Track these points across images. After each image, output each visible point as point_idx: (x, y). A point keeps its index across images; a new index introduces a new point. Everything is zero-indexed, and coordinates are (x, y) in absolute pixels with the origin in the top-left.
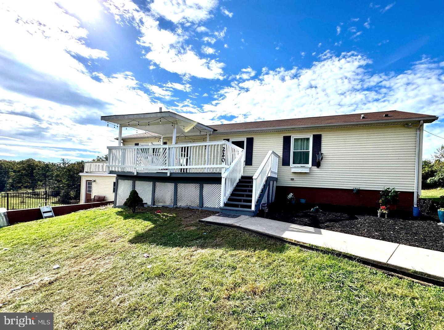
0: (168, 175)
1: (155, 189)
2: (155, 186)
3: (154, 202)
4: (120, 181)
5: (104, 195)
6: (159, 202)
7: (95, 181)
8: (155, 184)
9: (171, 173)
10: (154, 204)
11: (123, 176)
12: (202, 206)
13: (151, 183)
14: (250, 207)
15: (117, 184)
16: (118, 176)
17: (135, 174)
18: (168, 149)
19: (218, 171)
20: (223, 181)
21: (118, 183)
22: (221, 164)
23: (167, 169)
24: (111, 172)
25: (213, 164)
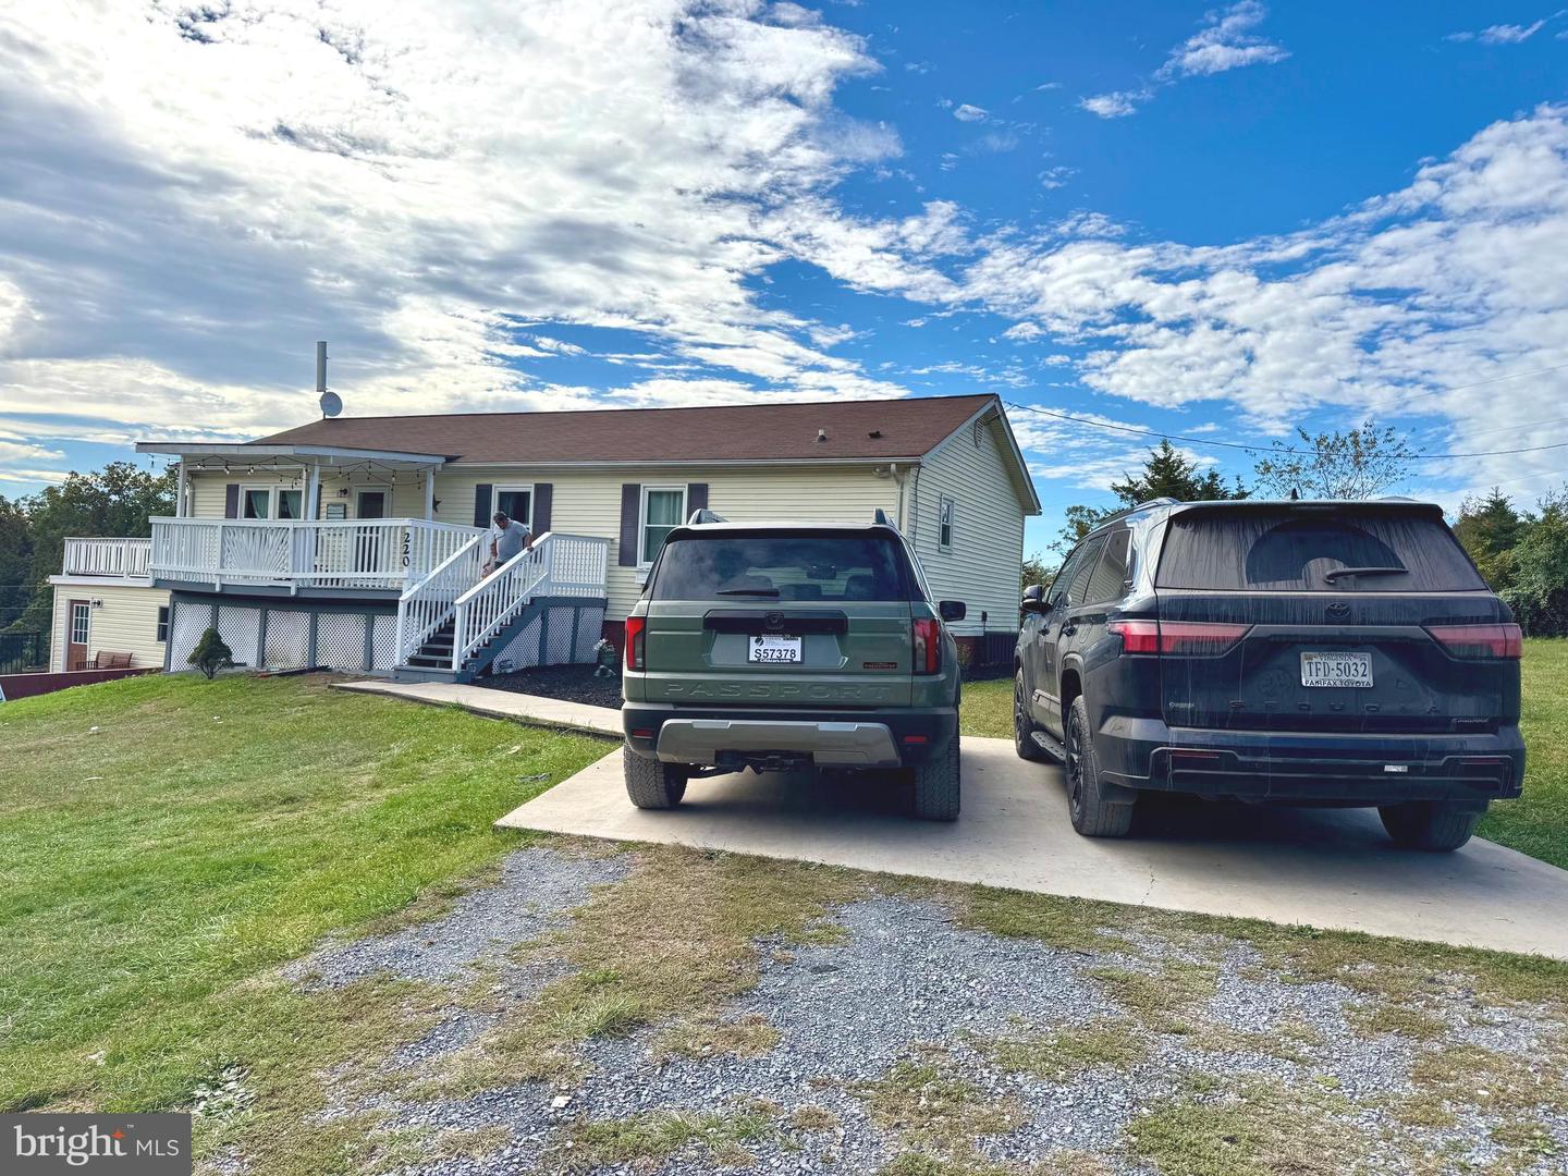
0: (293, 593)
1: (265, 627)
2: (266, 619)
3: (263, 660)
4: (180, 606)
5: (129, 651)
6: (274, 660)
7: (99, 603)
8: (266, 614)
9: (298, 589)
10: (263, 665)
11: (188, 594)
12: (371, 668)
13: (257, 613)
14: (449, 664)
15: (174, 614)
16: (176, 592)
17: (218, 589)
18: (291, 530)
19: (396, 586)
20: (402, 608)
21: (174, 610)
22: (401, 570)
23: (289, 579)
24: (158, 584)
25: (387, 570)
